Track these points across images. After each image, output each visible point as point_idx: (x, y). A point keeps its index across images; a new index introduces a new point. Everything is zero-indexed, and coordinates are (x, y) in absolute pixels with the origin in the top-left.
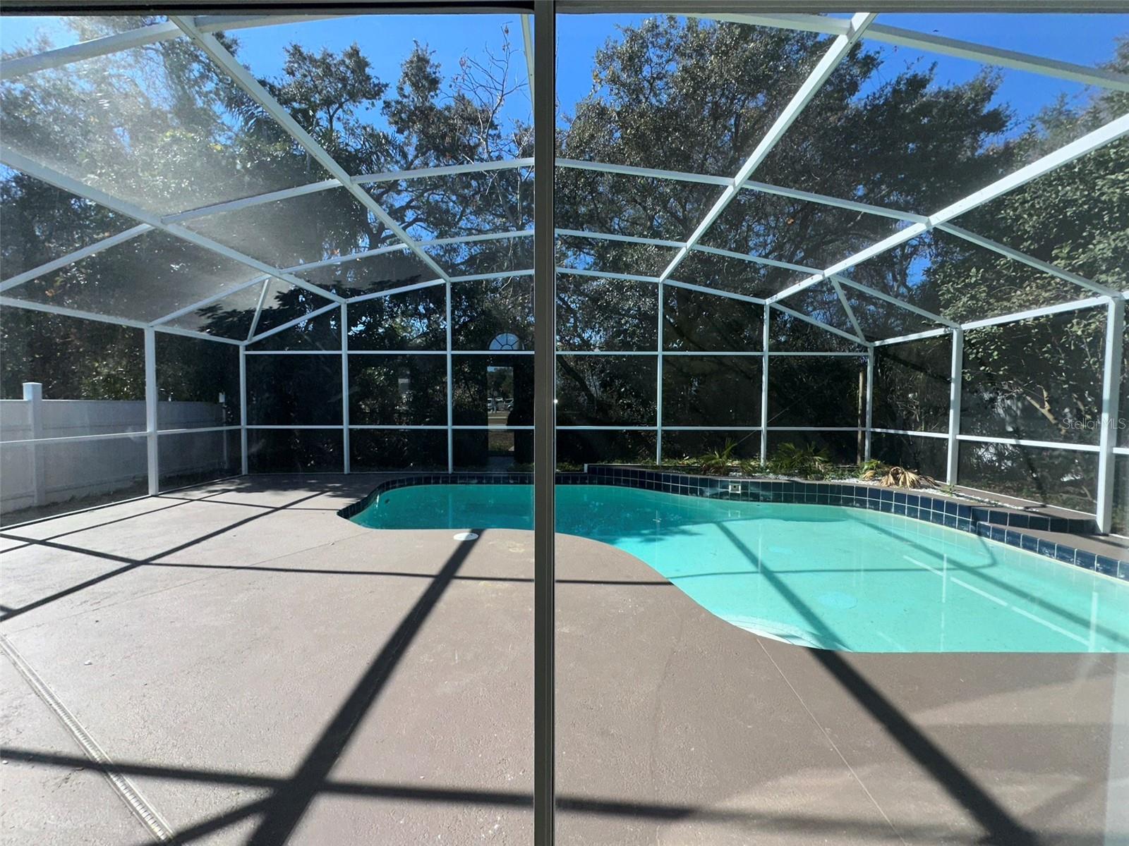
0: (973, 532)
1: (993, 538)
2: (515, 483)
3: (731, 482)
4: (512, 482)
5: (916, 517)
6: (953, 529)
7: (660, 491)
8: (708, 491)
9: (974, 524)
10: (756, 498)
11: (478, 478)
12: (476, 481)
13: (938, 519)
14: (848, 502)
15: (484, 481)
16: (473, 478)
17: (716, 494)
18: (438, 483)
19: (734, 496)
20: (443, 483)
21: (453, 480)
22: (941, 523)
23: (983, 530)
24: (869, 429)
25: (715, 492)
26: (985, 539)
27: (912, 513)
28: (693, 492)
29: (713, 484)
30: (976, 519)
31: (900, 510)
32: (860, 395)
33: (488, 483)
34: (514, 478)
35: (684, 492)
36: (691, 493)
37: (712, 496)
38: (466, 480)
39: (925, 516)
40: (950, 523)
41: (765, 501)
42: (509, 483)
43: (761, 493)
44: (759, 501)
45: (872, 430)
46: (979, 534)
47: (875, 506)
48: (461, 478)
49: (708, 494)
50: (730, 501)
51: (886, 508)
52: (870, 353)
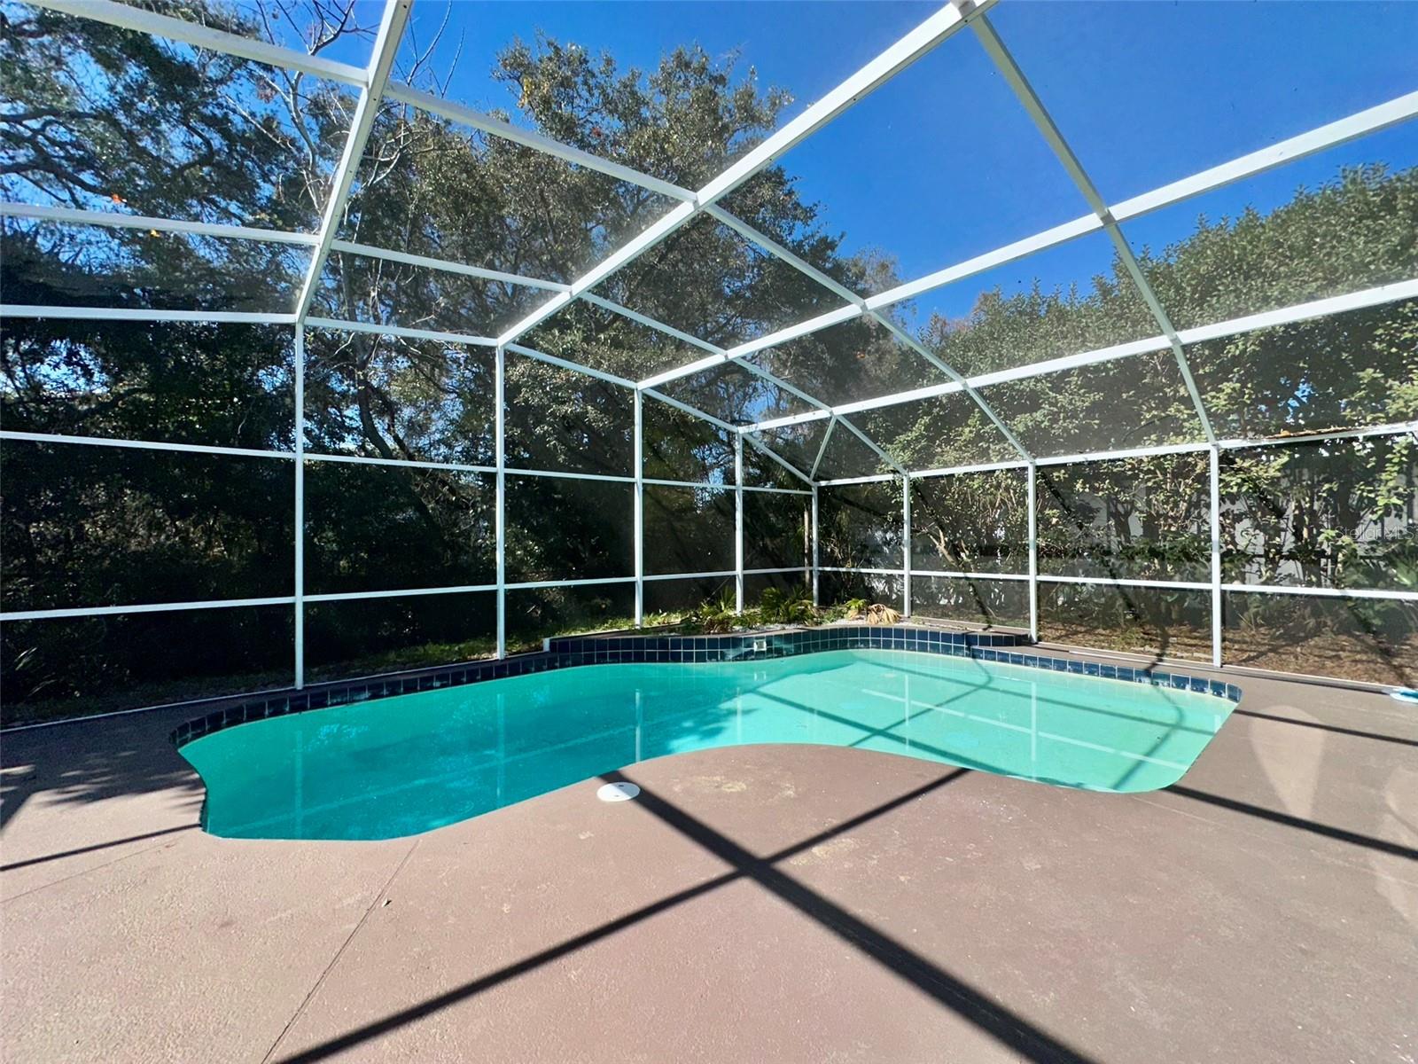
0: (968, 656)
1: (986, 659)
2: (443, 686)
3: (757, 638)
4: (437, 684)
5: (915, 650)
6: (949, 656)
7: (667, 661)
8: (731, 653)
9: (968, 649)
10: (779, 653)
11: (370, 688)
12: (367, 694)
13: (935, 649)
14: (854, 645)
15: (385, 692)
16: (361, 689)
17: (740, 656)
18: (282, 712)
19: (760, 655)
20: (293, 710)
21: (315, 700)
22: (939, 653)
23: (976, 653)
24: (816, 568)
25: (739, 653)
27: (911, 647)
28: (713, 656)
29: (735, 642)
30: (969, 644)
31: (899, 646)
32: (806, 534)
33: (393, 693)
34: (440, 678)
35: (701, 658)
36: (710, 658)
37: (735, 659)
38: (346, 695)
39: (923, 648)
40: (947, 650)
41: (788, 655)
42: (432, 688)
43: (784, 646)
44: (782, 656)
45: (820, 569)
46: (974, 657)
47: (877, 644)
48: (335, 694)
49: (731, 657)
50: (755, 662)
51: (887, 645)
52: (814, 492)
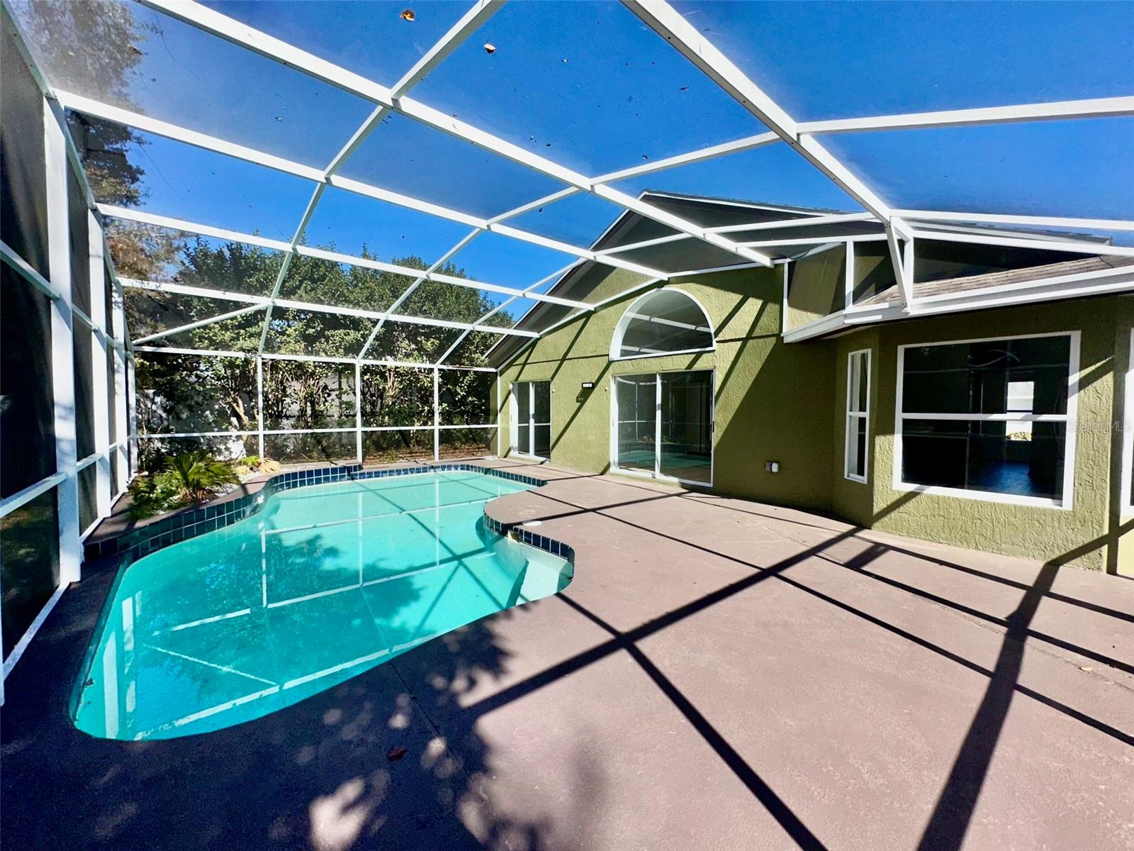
0: (348, 479)
1: (360, 478)
8: (248, 510)
9: (349, 475)
26: (356, 481)
30: (348, 472)
40: (334, 479)
46: (353, 479)
49: (248, 513)
